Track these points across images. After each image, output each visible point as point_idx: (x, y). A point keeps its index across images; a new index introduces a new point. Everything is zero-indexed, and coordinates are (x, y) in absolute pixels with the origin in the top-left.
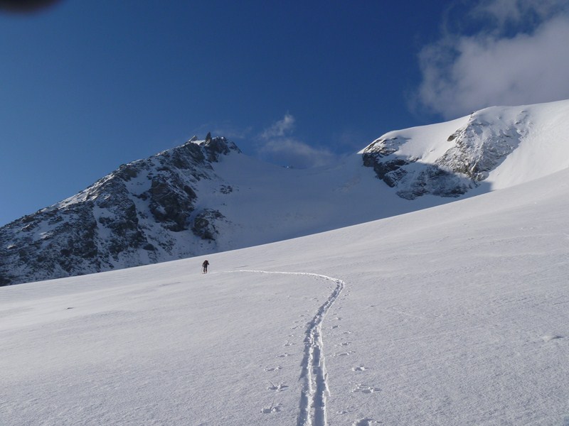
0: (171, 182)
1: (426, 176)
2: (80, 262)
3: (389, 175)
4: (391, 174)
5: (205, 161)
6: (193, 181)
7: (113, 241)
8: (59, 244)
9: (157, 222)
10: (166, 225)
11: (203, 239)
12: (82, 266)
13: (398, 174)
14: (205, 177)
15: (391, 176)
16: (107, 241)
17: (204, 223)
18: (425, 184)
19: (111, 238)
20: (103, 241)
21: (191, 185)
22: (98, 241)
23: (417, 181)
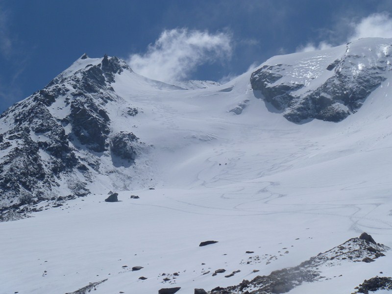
0: (88, 107)
1: (310, 102)
2: (36, 182)
3: (276, 99)
4: (278, 98)
5: (106, 82)
6: (102, 104)
7: (54, 163)
8: (17, 167)
9: (82, 144)
10: (90, 146)
11: (122, 158)
12: (39, 185)
13: (284, 98)
14: (112, 100)
15: (278, 100)
16: (49, 163)
17: (122, 145)
18: (309, 109)
19: (52, 161)
20: (47, 164)
21: (102, 108)
22: (42, 163)
23: (302, 106)
